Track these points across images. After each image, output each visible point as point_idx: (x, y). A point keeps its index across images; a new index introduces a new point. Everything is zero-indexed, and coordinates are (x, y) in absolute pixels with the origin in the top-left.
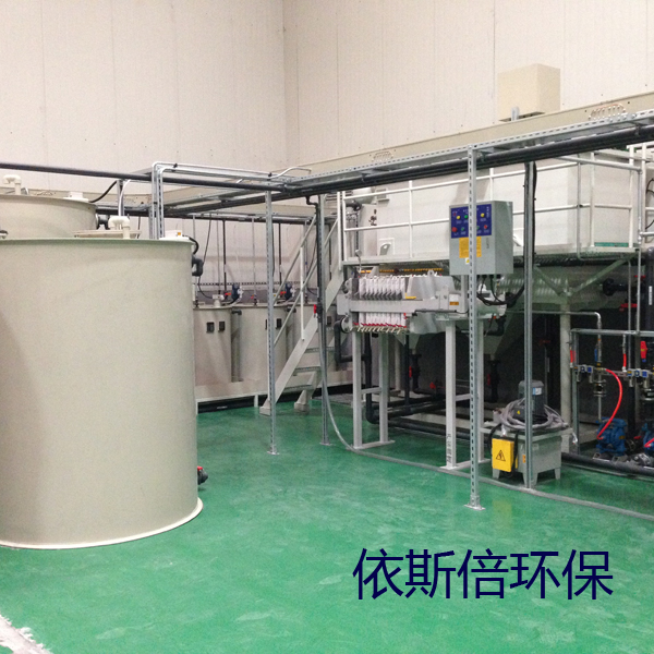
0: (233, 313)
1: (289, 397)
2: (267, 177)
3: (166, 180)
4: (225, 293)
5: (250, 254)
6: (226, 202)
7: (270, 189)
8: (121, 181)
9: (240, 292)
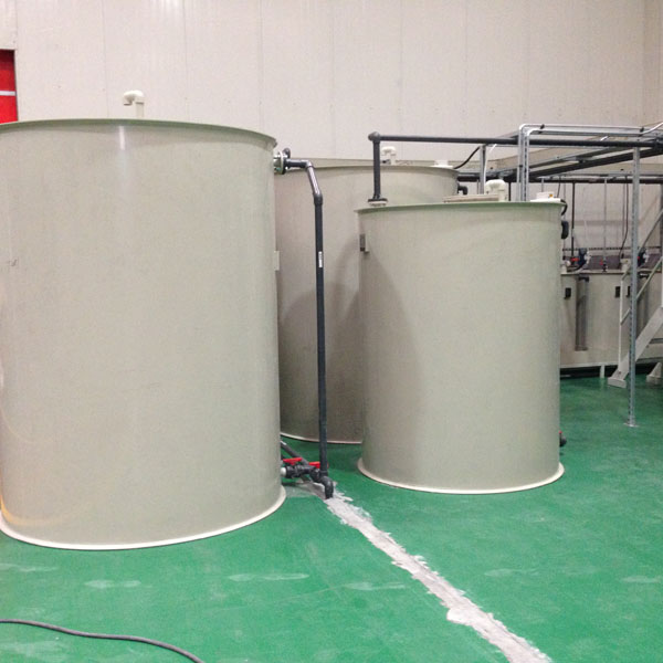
0: (580, 279)
1: (642, 368)
2: (638, 132)
3: (533, 143)
4: (571, 259)
5: (602, 218)
6: (584, 162)
7: (639, 145)
8: (484, 147)
9: (587, 258)
